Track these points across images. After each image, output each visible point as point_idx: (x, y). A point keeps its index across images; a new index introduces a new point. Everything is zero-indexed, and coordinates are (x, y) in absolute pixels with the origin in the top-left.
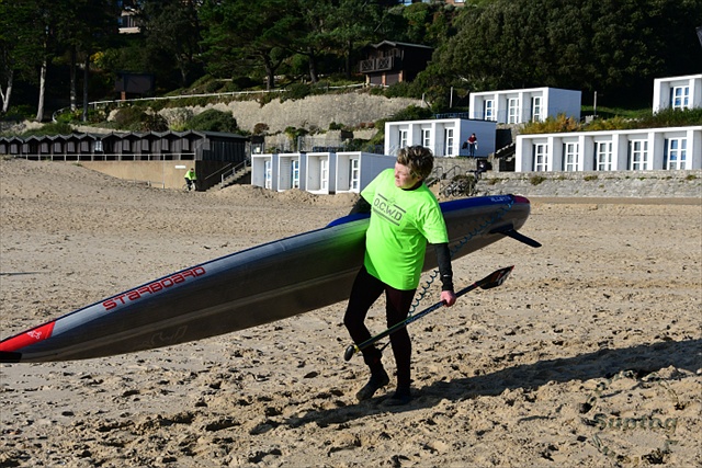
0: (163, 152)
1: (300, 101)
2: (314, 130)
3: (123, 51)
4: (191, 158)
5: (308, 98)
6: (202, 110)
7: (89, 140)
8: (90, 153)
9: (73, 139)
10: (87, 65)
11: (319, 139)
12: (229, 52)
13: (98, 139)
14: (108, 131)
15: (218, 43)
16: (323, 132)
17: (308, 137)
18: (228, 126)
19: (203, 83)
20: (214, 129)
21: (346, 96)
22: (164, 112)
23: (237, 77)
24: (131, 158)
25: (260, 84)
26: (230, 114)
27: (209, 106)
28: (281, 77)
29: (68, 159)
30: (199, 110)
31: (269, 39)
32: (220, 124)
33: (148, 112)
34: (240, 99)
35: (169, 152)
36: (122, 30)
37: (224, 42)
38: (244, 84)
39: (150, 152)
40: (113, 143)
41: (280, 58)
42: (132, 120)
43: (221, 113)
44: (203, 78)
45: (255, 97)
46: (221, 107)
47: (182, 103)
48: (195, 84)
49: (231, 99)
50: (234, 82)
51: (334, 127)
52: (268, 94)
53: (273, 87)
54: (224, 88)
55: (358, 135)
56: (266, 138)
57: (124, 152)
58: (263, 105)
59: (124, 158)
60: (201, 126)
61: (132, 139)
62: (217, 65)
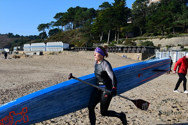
0: (134, 51)
1: (170, 39)
2: (173, 46)
3: (128, 27)
4: (141, 52)
5: (172, 38)
6: (145, 41)
7: (118, 48)
8: (118, 51)
9: (114, 48)
10: (119, 31)
11: (174, 48)
12: (152, 27)
13: (120, 48)
14: (122, 46)
15: (150, 25)
16: (176, 47)
17: (171, 48)
18: (151, 45)
19: (146, 34)
20: (148, 46)
21: (183, 37)
22: (136, 41)
23: (154, 33)
24: (127, 52)
25: (160, 35)
26: (152, 42)
27: (147, 40)
28: (166, 33)
29: (113, 52)
30: (144, 41)
31: (163, 24)
32: (149, 44)
33: (132, 41)
34: (155, 38)
35: (136, 51)
36: (128, 22)
37: (152, 25)
38: (156, 35)
39: (131, 51)
40: (123, 49)
41: (166, 28)
42: (128, 43)
43: (149, 42)
44: (146, 33)
45: (158, 38)
46: (150, 40)
47: (140, 39)
48: (144, 35)
49: (152, 38)
50: (153, 34)
51: (179, 45)
52: (162, 37)
53: (163, 35)
54: (151, 36)
55: (185, 47)
56: (160, 48)
57: (125, 51)
58: (160, 40)
59: (125, 52)
60: (145, 45)
61: (127, 48)
62: (149, 30)
